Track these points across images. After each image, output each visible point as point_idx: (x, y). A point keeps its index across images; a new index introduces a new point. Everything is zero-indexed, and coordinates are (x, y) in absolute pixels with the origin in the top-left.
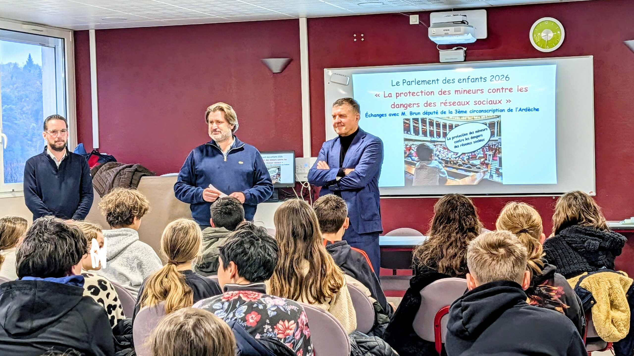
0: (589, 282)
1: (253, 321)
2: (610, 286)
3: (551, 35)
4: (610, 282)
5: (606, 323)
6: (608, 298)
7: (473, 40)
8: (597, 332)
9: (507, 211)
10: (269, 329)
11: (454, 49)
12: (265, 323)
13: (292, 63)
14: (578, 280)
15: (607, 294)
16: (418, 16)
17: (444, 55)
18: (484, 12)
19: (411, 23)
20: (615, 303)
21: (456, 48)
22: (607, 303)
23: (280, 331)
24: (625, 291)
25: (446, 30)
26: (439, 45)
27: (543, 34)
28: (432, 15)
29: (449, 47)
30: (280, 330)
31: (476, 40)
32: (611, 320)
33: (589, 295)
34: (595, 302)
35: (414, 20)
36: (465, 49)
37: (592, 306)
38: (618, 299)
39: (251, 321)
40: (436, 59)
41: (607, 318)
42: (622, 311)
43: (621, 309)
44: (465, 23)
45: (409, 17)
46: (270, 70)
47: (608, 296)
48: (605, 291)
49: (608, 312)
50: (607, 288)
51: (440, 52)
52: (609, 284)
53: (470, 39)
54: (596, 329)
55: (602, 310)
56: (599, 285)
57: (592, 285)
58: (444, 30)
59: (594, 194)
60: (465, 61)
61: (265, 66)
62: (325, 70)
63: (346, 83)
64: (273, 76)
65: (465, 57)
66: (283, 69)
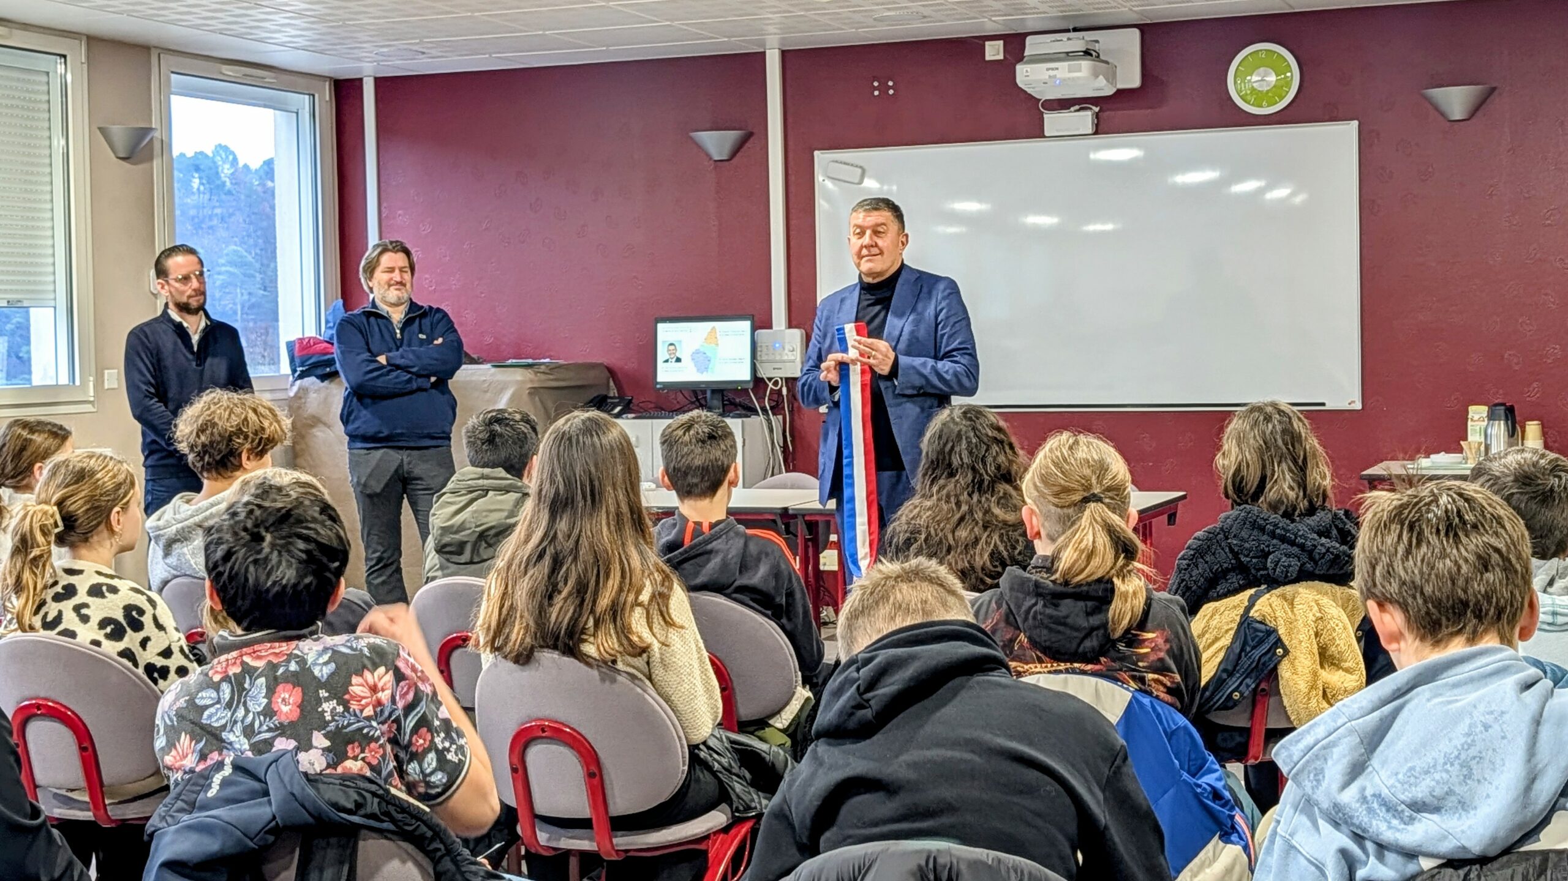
0: (1270, 605)
2: (1319, 615)
3: (1272, 78)
4: (1318, 604)
5: (1309, 699)
6: (1314, 642)
7: (1109, 91)
8: (1292, 718)
9: (1051, 450)
11: (1072, 109)
13: (752, 140)
14: (1246, 604)
15: (1312, 633)
16: (1001, 43)
17: (1053, 121)
18: (1136, 33)
19: (988, 58)
20: (1329, 653)
21: (1077, 107)
22: (1311, 653)
24: (1352, 625)
25: (1052, 69)
26: (1046, 101)
27: (1255, 78)
28: (1029, 40)
29: (1064, 104)
31: (1114, 90)
32: (1321, 693)
33: (1272, 637)
34: (1286, 652)
35: (994, 51)
36: (1097, 109)
37: (1279, 662)
38: (1338, 642)
40: (1037, 132)
41: (1313, 687)
42: (1347, 670)
43: (1346, 665)
44: (1091, 55)
45: (984, 46)
46: (708, 156)
47: (1313, 637)
48: (1306, 625)
49: (1315, 674)
50: (1311, 617)
51: (1045, 116)
52: (1316, 608)
53: (1103, 88)
54: (1289, 713)
55: (1300, 669)
56: (1292, 611)
57: (1278, 614)
58: (1048, 69)
59: (1358, 406)
60: (1096, 133)
61: (699, 146)
62: (816, 153)
63: (857, 181)
64: (715, 168)
65: (1097, 125)
66: (734, 153)
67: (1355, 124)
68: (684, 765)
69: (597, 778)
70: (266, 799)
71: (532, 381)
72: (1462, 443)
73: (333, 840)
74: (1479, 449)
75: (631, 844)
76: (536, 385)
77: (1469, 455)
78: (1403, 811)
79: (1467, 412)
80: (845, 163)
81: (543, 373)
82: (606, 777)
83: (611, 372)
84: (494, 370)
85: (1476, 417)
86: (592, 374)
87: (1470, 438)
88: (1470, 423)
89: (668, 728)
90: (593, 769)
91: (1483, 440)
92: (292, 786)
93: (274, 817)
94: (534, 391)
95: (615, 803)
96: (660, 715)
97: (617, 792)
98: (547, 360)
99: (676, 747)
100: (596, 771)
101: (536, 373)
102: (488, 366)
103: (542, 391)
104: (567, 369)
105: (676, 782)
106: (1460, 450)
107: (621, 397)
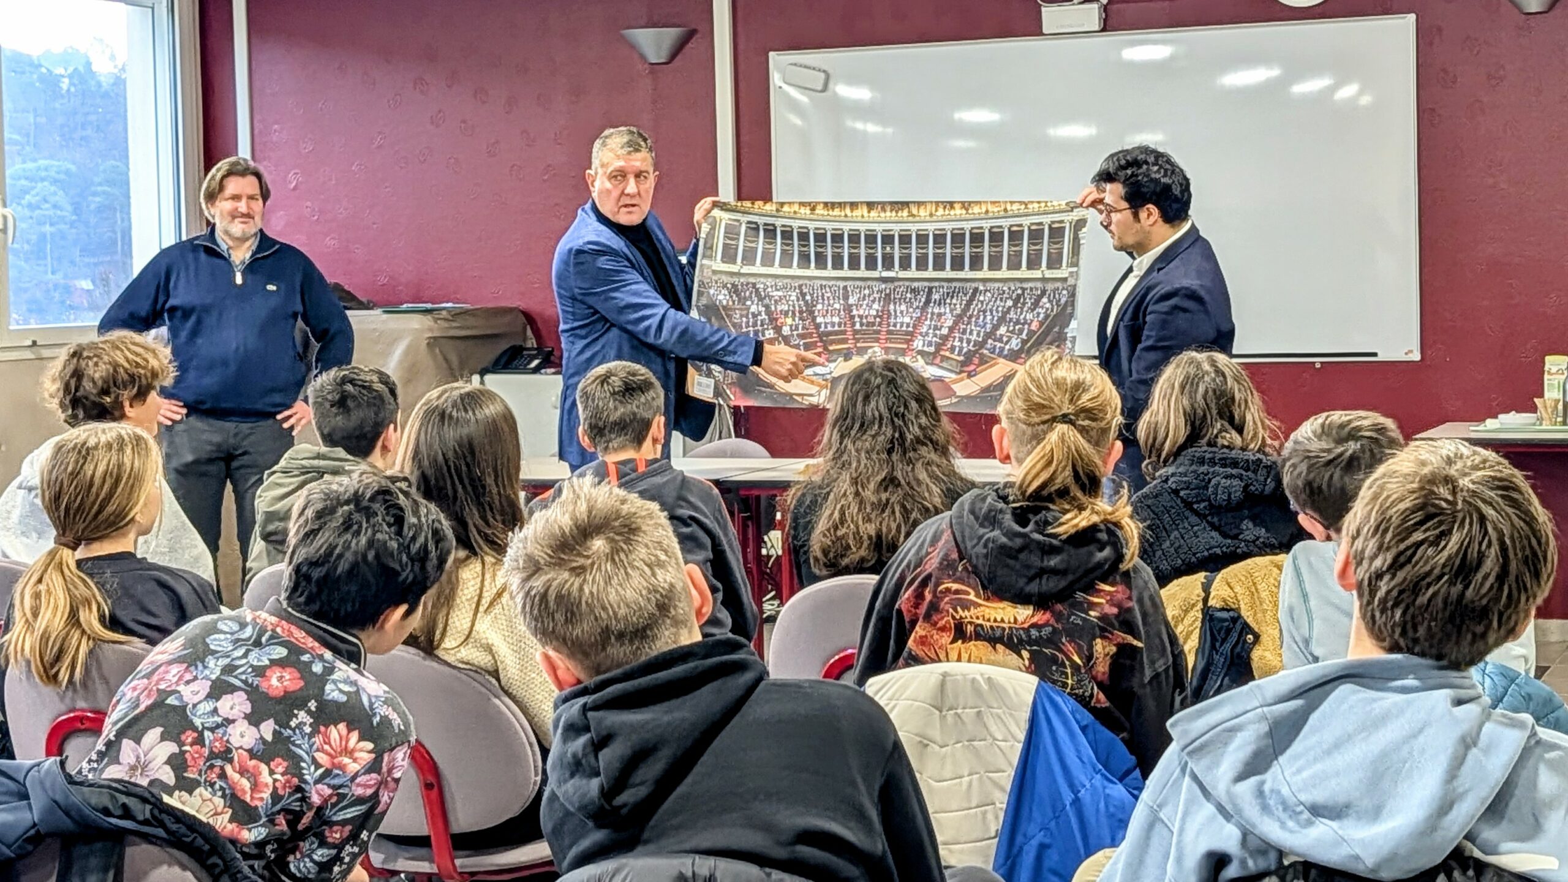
1: (279, 685)
10: (305, 724)
11: (1076, 1)
12: (303, 705)
13: (695, 38)
17: (1052, 16)
23: (326, 747)
30: (329, 744)
36: (1104, 2)
39: (274, 682)
40: (1033, 28)
46: (643, 57)
51: (1043, 9)
59: (1416, 356)
60: (1104, 30)
61: (632, 47)
62: (772, 54)
63: (820, 88)
64: (651, 72)
65: (1105, 20)
66: (673, 56)
67: (1412, 17)
68: (536, 775)
69: (436, 789)
70: (25, 802)
71: (431, 330)
72: (1536, 400)
73: (99, 845)
74: (1556, 407)
75: (476, 866)
76: (435, 335)
77: (1545, 415)
78: (1301, 813)
79: (1544, 363)
80: (806, 67)
81: (445, 319)
82: (446, 789)
83: (529, 318)
84: (386, 316)
85: (1554, 370)
86: (507, 319)
87: (1547, 394)
88: (1546, 377)
89: (516, 733)
90: (431, 779)
91: (1561, 396)
92: (53, 791)
93: (35, 825)
94: (433, 342)
95: (457, 819)
96: (508, 719)
97: (459, 805)
98: (450, 305)
99: (526, 755)
100: (434, 781)
101: (436, 320)
102: (378, 312)
103: (443, 341)
104: (474, 315)
105: (527, 794)
106: (1534, 409)
107: (539, 349)
